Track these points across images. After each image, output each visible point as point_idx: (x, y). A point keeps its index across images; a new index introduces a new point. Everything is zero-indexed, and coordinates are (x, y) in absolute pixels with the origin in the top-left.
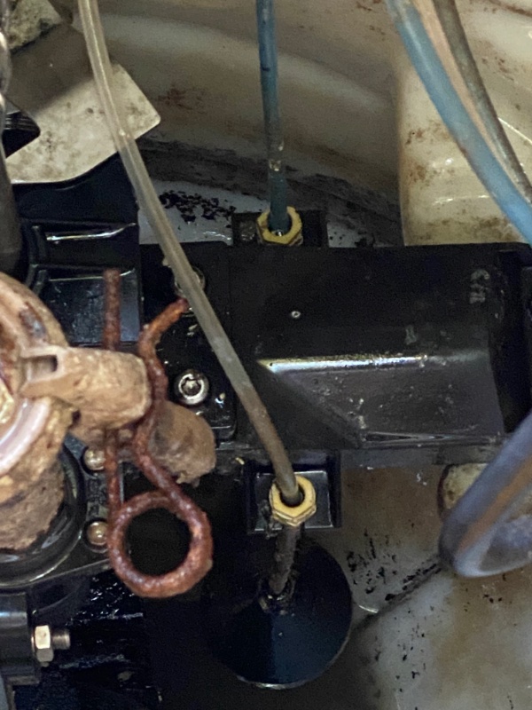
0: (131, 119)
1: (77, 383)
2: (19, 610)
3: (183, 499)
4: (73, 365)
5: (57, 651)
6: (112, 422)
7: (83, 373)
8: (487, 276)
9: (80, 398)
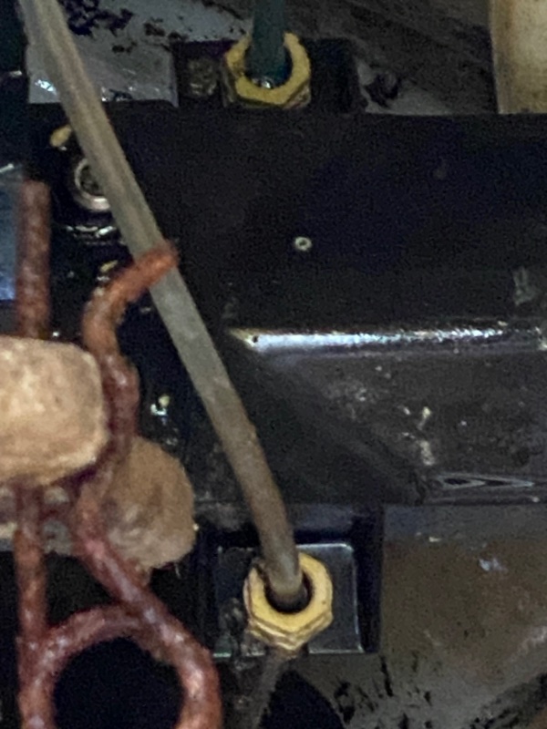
3: (168, 622)
6: (33, 476)
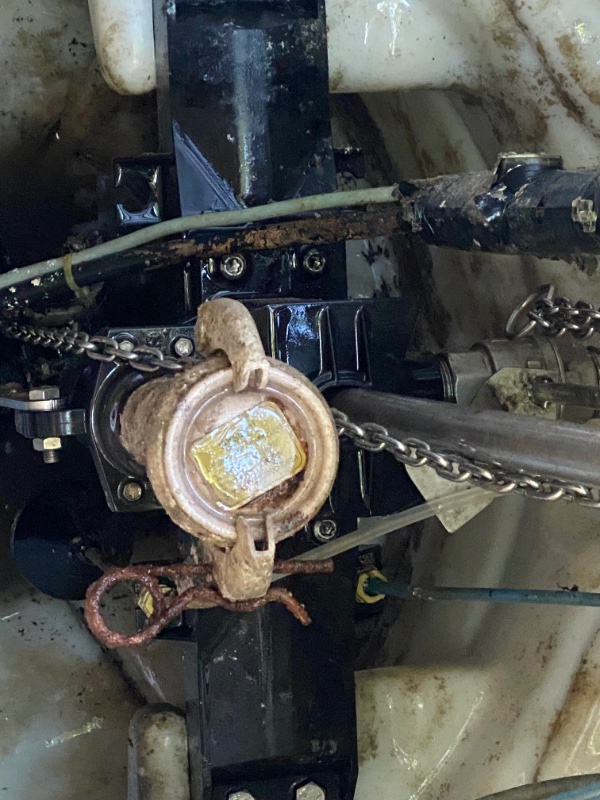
0: (451, 511)
1: (247, 562)
2: (73, 429)
4: (260, 561)
5: (43, 454)
7: (255, 568)
8: (331, 752)
9: (236, 561)
